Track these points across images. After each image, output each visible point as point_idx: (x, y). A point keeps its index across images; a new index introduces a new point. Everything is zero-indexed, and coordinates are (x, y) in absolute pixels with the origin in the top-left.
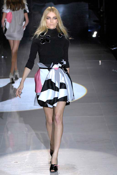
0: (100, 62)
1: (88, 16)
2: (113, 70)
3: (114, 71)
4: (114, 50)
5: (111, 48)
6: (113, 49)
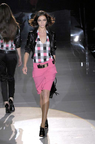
0: (82, 64)
1: (70, 22)
3: (94, 72)
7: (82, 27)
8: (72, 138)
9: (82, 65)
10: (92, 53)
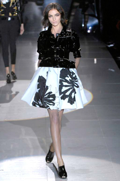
2: (109, 69)
5: (107, 45)
7: (96, 15)
10: (108, 48)
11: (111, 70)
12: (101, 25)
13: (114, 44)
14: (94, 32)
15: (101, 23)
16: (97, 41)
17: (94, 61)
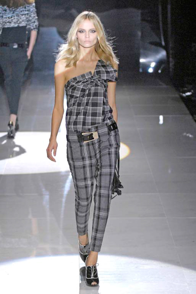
2: (185, 134)
3: (186, 136)
4: (187, 96)
5: (181, 94)
6: (184, 95)
7: (163, 43)
8: (136, 267)
9: (161, 122)
10: (182, 98)
11: (188, 135)
12: (171, 59)
13: (192, 91)
14: (160, 71)
15: (171, 56)
16: (164, 86)
17: (159, 120)
